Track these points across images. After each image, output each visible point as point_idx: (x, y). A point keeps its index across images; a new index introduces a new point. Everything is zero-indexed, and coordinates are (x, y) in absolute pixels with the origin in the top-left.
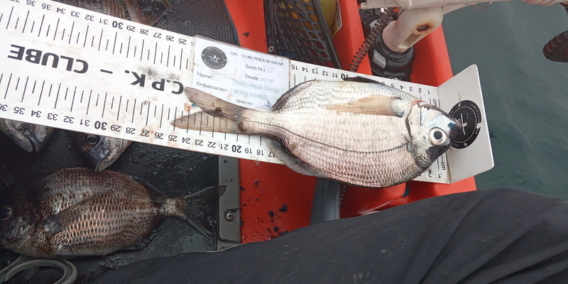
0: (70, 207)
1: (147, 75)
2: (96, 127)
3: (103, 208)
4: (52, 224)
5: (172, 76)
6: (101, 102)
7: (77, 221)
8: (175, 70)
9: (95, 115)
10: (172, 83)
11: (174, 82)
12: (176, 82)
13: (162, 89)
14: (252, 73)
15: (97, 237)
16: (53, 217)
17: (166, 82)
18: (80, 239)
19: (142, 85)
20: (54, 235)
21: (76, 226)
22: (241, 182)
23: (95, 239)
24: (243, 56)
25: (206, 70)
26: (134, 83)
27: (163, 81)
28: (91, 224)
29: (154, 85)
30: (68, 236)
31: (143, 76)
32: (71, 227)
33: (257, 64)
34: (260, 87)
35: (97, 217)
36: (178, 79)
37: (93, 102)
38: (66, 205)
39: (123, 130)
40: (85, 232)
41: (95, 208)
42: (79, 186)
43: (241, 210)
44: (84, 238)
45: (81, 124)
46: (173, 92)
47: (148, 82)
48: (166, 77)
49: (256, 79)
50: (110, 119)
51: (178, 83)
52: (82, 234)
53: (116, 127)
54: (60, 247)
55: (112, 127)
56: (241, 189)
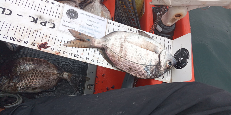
0: (24, 73)
1: (39, 18)
2: (10, 39)
3: (37, 74)
4: (17, 79)
5: (51, 20)
6: (15, 29)
7: (27, 78)
8: (53, 18)
9: (11, 34)
10: (50, 23)
11: (51, 23)
12: (52, 23)
13: (45, 25)
14: (89, 23)
15: (35, 85)
16: (17, 76)
17: (47, 23)
18: (28, 86)
19: (36, 23)
20: (17, 83)
21: (26, 80)
22: (96, 74)
23: (34, 86)
24: (86, 15)
25: (68, 19)
26: (32, 22)
27: (46, 22)
28: (32, 79)
29: (41, 23)
30: (23, 84)
31: (37, 19)
32: (24, 80)
33: (93, 19)
34: (92, 30)
35: (35, 77)
36: (53, 22)
37: (11, 28)
38: (22, 72)
39: (23, 42)
40: (30, 83)
41: (34, 73)
42: (28, 65)
43: (95, 85)
44: (29, 85)
45: (4, 37)
46: (50, 27)
47: (39, 22)
48: (48, 20)
49: (91, 26)
50: (17, 36)
51: (53, 23)
52: (28, 83)
53: (20, 40)
54: (20, 89)
55: (18, 40)
56: (96, 77)
